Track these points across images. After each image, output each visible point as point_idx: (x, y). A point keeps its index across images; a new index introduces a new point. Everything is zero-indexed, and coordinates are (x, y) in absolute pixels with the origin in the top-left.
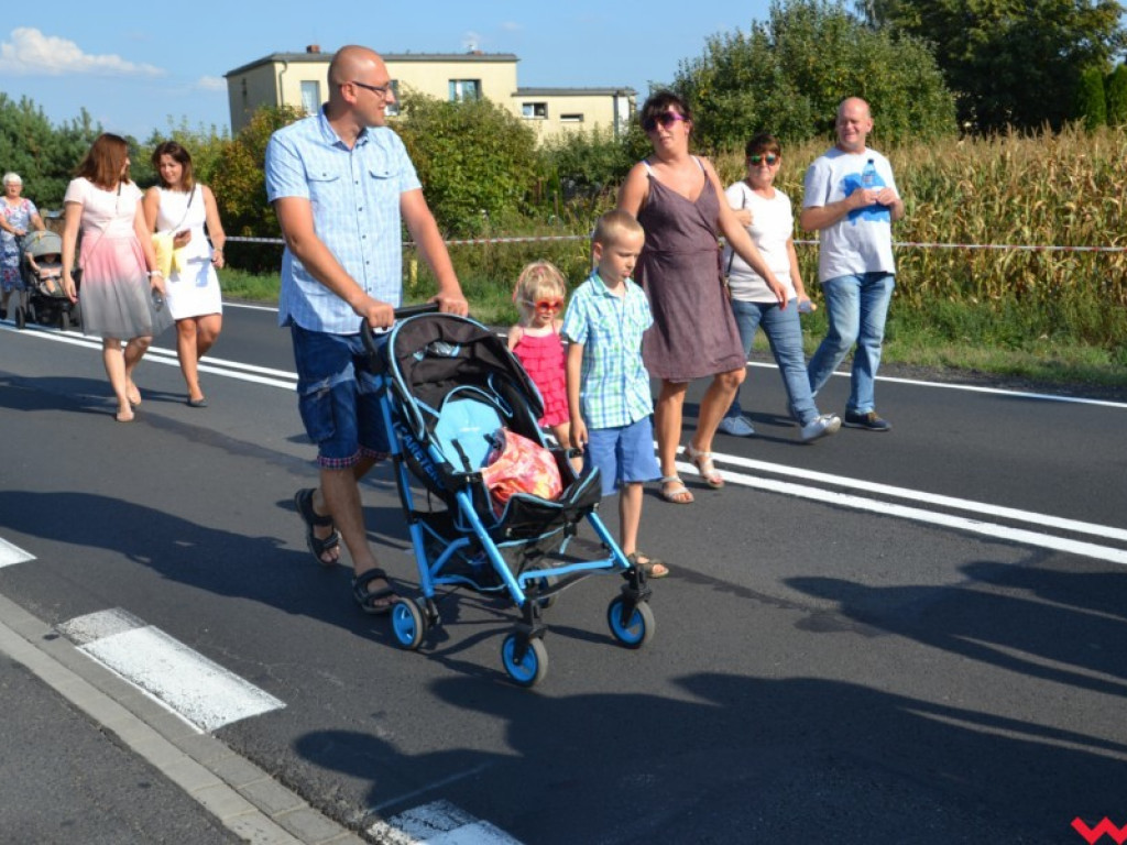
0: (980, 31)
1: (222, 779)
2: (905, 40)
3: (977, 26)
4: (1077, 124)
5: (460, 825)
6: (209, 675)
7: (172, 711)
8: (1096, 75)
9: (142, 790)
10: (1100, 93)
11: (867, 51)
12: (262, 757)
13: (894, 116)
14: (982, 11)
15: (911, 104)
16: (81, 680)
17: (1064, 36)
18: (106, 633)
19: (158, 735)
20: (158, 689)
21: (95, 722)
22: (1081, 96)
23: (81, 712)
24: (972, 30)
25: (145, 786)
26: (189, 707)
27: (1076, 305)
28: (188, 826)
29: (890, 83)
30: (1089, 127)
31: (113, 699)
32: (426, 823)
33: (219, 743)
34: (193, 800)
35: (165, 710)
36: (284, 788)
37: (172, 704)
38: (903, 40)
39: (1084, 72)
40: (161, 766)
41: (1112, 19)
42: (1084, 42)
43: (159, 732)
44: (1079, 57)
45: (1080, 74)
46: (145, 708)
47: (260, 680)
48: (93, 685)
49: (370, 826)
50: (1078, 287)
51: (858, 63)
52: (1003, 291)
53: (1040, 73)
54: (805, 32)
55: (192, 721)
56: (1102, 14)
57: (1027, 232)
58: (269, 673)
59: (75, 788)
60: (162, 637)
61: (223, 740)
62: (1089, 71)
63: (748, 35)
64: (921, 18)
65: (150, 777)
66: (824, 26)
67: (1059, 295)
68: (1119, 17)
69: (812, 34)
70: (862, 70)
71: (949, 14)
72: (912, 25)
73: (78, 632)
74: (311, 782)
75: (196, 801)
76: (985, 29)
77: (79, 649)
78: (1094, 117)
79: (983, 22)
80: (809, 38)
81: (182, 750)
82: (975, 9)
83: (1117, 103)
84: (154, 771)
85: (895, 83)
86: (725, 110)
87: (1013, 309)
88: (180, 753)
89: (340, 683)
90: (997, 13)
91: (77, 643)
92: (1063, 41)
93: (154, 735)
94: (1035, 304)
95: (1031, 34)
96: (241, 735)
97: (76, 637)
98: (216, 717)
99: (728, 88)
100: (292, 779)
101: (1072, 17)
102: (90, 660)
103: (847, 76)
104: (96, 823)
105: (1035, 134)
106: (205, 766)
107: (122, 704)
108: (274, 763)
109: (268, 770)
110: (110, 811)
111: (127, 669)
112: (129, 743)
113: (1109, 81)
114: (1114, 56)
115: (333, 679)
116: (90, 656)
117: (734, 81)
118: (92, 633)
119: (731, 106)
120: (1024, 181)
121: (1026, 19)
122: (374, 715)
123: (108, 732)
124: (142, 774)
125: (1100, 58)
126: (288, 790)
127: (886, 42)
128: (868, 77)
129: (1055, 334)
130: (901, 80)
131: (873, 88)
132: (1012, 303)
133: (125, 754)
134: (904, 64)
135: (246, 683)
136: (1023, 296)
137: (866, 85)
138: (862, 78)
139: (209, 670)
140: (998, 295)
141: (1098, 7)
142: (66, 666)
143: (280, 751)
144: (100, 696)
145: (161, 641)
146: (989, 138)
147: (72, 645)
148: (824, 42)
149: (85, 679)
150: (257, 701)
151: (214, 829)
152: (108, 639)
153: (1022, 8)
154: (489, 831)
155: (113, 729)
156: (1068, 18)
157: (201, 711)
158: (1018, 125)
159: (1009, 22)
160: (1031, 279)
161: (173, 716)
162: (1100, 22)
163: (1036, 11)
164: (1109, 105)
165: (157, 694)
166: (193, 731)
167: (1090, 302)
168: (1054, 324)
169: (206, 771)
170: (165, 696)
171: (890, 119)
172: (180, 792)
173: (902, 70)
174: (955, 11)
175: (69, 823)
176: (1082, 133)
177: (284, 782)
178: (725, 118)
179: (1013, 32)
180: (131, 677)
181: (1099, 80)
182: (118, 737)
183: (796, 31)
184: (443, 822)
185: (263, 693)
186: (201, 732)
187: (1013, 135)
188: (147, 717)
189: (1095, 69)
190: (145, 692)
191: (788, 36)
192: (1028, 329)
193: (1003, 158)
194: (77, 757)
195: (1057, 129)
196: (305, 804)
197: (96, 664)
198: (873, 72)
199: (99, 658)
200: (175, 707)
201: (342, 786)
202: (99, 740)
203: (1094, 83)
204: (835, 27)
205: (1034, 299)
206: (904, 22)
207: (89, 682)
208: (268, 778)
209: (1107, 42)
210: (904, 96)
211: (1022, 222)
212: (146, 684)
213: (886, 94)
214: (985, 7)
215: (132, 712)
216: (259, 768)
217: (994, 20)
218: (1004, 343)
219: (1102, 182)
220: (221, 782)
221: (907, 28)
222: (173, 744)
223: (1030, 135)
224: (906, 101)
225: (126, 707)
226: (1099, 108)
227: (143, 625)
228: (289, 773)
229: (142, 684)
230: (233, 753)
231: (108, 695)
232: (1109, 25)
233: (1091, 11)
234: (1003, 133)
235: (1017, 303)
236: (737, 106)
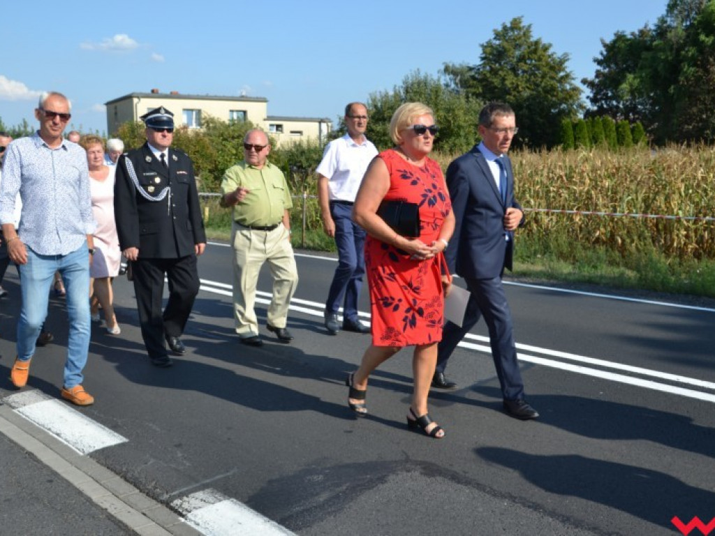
0: (512, 97)
1: (93, 478)
2: (472, 100)
3: (510, 94)
4: (559, 148)
5: (220, 501)
6: (87, 425)
7: (66, 443)
8: (568, 123)
9: (49, 484)
10: (571, 132)
11: (454, 104)
12: (115, 467)
13: (467, 139)
14: (513, 87)
15: (476, 133)
16: (15, 427)
17: (554, 102)
18: (30, 403)
19: (58, 456)
20: (58, 432)
21: (23, 449)
22: (561, 133)
23: (16, 444)
24: (508, 97)
25: (51, 481)
26: (75, 441)
27: (557, 240)
28: (74, 501)
29: (465, 121)
30: (565, 149)
31: (34, 437)
32: (202, 500)
33: (91, 460)
34: (76, 489)
35: (61, 442)
36: (126, 483)
37: (66, 440)
38: (471, 99)
39: (563, 121)
40: (59, 471)
41: (577, 95)
42: (564, 106)
43: (58, 454)
44: (561, 113)
45: (561, 122)
46: (51, 442)
47: (115, 427)
48: (23, 430)
49: (172, 501)
50: (557, 231)
51: (448, 110)
52: (520, 232)
53: (541, 120)
54: (421, 93)
55: (77, 448)
56: (572, 93)
57: (532, 202)
58: (119, 424)
59: (12, 483)
60: (61, 405)
61: (94, 458)
62: (566, 121)
63: (391, 93)
64: (483, 89)
65: (53, 477)
66: (431, 90)
67: (547, 234)
68: (580, 94)
69: (425, 94)
70: (450, 114)
71: (496, 87)
72: (478, 92)
73: (14, 402)
74: (141, 480)
75: (78, 489)
76: (514, 96)
77: (15, 411)
78: (568, 144)
79: (514, 93)
80: (423, 96)
81: (71, 463)
82: (510, 86)
83: (579, 138)
84: (56, 474)
85: (468, 121)
86: (378, 132)
87: (526, 242)
88: (70, 465)
89: (158, 429)
90: (520, 88)
91: (14, 408)
92: (554, 105)
93: (56, 456)
94: (536, 240)
95: (538, 100)
96: (103, 456)
97: (13, 404)
98: (90, 446)
99: (381, 120)
100: (131, 478)
101: (557, 93)
102: (20, 416)
103: (443, 117)
104: (23, 500)
105: (538, 151)
106: (84, 472)
107: (38, 439)
108: (121, 470)
109: (118, 474)
110: (31, 494)
111: (42, 421)
112: (42, 460)
113: (575, 126)
114: (578, 114)
115: (154, 427)
116: (21, 415)
117: (383, 117)
118: (22, 402)
119: (381, 130)
120: (531, 176)
121: (535, 93)
122: (176, 446)
123: (30, 454)
124: (48, 475)
125: (572, 115)
126: (129, 484)
127: (463, 101)
128: (453, 118)
129: (546, 256)
130: (471, 120)
131: (456, 124)
132: (525, 239)
133: (39, 465)
134: (473, 112)
135: (107, 429)
136: (531, 235)
137: (452, 122)
138: (450, 119)
139: (86, 421)
140: (518, 234)
141: (570, 89)
142: (7, 419)
143: (125, 464)
144: (26, 436)
145: (61, 407)
146: (515, 152)
147: (10, 408)
148: (431, 99)
149: (18, 427)
150: (113, 438)
151: (88, 503)
152: (31, 406)
153: (533, 87)
154: (235, 503)
155: (32, 452)
156: (555, 93)
157: (82, 443)
158: (530, 147)
159: (526, 94)
160: (534, 226)
161: (66, 446)
162: (571, 97)
163: (540, 89)
164: (575, 139)
165: (58, 435)
166: (77, 454)
167: (563, 238)
168: (546, 249)
169: (84, 474)
170: (62, 435)
171: (465, 141)
172: (69, 484)
173: (471, 115)
174: (499, 86)
175: (8, 500)
176: (561, 152)
177: (126, 480)
178: (378, 136)
179: (528, 98)
180: (44, 426)
181: (570, 126)
182: (36, 457)
183: (416, 92)
184: (211, 499)
185: (116, 434)
186: (81, 454)
187: (526, 151)
188: (52, 446)
189: (568, 120)
190: (51, 433)
191: (412, 94)
192: (533, 252)
193: (521, 163)
194: (13, 466)
195: (549, 149)
196: (137, 491)
197: (24, 419)
198: (456, 115)
199: (26, 416)
200: (68, 441)
201: (158, 481)
202: (26, 458)
203: (568, 127)
204: (437, 92)
205: (536, 237)
206: (473, 90)
207: (20, 428)
208: (118, 478)
209: (575, 107)
210: (472, 129)
211: (530, 196)
212: (52, 429)
213: (463, 127)
214: (515, 85)
215: (44, 444)
216: (113, 473)
217: (519, 92)
218: (520, 259)
219: (570, 178)
220: (91, 479)
221: (474, 94)
222: (66, 460)
223: (535, 152)
224: (473, 131)
225: (41, 441)
226: (571, 140)
227: (50, 399)
228: (129, 475)
229: (49, 429)
230: (99, 465)
231: (31, 435)
232: (575, 98)
233: (566, 90)
234: (522, 149)
235: (527, 238)
236: (385, 130)
